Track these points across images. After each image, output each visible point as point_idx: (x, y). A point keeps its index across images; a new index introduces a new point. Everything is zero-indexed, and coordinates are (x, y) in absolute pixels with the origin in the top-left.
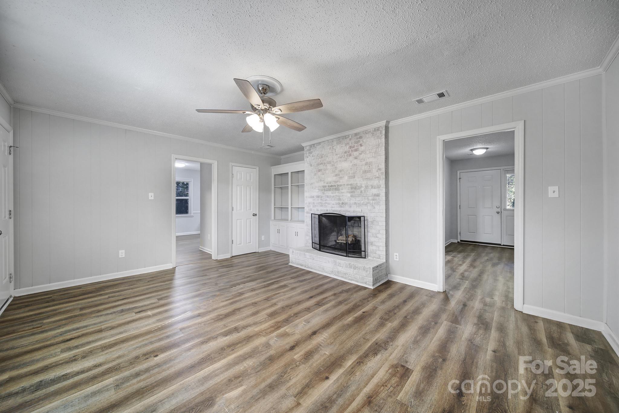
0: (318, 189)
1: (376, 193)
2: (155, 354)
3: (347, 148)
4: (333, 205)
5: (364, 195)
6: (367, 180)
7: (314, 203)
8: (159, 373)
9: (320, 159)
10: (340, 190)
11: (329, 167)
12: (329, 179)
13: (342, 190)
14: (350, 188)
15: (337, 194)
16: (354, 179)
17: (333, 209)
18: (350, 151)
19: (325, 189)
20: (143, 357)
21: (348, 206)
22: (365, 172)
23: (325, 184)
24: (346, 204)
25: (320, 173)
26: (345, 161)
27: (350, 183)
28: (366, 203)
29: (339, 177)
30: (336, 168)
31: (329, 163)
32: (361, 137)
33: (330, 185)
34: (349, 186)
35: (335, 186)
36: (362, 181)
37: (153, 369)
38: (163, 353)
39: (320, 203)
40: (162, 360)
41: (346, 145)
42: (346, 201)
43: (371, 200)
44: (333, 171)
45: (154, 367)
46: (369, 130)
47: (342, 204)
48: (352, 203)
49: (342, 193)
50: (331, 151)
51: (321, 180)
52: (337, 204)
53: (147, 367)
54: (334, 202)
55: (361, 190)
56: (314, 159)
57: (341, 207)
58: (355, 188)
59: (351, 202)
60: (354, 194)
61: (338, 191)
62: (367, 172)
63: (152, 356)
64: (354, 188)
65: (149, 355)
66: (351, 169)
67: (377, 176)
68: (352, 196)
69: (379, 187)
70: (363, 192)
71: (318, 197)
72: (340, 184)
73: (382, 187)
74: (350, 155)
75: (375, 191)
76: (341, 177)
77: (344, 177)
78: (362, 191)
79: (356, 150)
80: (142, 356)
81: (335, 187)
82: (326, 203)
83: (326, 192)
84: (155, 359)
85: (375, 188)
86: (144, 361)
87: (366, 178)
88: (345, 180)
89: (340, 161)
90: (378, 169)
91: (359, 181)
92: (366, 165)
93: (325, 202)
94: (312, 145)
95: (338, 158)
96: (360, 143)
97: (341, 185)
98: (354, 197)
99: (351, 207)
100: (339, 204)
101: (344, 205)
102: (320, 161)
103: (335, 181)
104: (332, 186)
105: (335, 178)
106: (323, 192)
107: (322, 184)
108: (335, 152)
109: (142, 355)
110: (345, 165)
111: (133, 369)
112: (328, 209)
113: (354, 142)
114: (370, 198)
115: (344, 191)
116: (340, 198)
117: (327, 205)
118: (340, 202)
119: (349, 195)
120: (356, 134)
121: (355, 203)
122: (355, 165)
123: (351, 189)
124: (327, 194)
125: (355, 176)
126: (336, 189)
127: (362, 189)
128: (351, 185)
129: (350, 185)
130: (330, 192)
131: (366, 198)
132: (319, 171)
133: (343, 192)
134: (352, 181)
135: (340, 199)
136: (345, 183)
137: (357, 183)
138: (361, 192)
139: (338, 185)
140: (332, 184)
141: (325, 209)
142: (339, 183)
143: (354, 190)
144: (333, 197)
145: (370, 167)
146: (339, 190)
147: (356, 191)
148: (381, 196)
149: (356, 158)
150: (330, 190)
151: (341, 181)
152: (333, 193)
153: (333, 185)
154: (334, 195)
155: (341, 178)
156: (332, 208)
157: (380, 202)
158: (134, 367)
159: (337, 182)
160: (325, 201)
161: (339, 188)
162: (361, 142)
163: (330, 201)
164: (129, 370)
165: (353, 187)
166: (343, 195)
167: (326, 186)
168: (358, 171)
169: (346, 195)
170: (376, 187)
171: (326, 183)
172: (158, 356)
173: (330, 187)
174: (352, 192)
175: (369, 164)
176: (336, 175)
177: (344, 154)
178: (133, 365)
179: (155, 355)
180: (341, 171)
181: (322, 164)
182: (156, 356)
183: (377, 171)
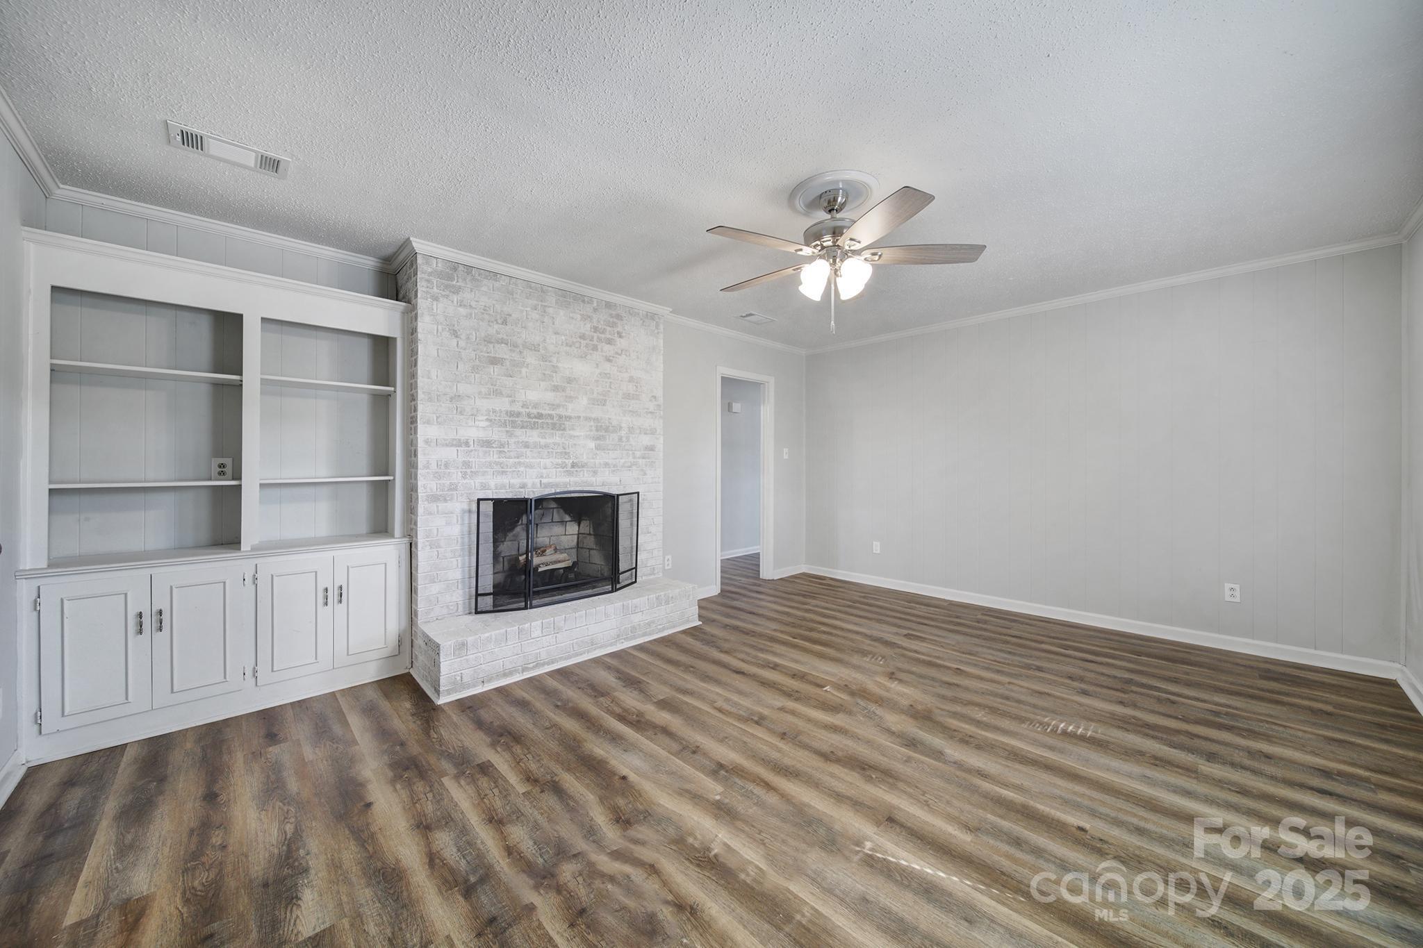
0: (487, 420)
1: (649, 444)
2: (1079, 833)
3: (586, 328)
4: (544, 470)
5: (626, 448)
6: (632, 415)
7: (467, 464)
8: (1104, 803)
9: (496, 326)
10: (567, 429)
11: (531, 359)
12: (533, 396)
13: (573, 429)
14: (593, 428)
15: (557, 439)
16: (604, 407)
17: (544, 481)
18: (595, 338)
19: (512, 421)
20: (1107, 851)
21: (587, 471)
22: (627, 396)
23: (517, 408)
24: (583, 467)
25: (494, 371)
26: (582, 357)
27: (593, 416)
28: (629, 464)
29: (564, 394)
30: (555, 369)
31: (535, 348)
32: (619, 317)
33: (535, 411)
34: (592, 423)
35: (551, 416)
36: (621, 415)
37: (1107, 815)
38: (1064, 824)
39: (497, 463)
40: (1079, 814)
41: (586, 318)
42: (584, 459)
43: (639, 458)
44: (544, 374)
45: (1102, 817)
46: (636, 311)
47: (573, 466)
48: (600, 464)
49: (571, 437)
50: (537, 316)
51: (498, 393)
52: (557, 466)
53: (1115, 827)
54: (548, 462)
55: (619, 434)
56: (469, 316)
57: (569, 473)
58: (607, 430)
59: (597, 461)
60: (602, 442)
61: (561, 432)
62: (633, 399)
63: (1088, 837)
64: (602, 430)
65: (1094, 844)
66: (597, 381)
67: (650, 411)
68: (598, 448)
69: (653, 432)
70: (624, 439)
71: (487, 443)
72: (568, 414)
73: (658, 432)
74: (595, 348)
75: (646, 440)
76: (570, 397)
77: (577, 398)
78: (622, 437)
79: (609, 342)
80: (1107, 854)
81: (550, 421)
82: (519, 463)
83: (518, 432)
84: (1087, 826)
85: (645, 434)
86: (1111, 841)
87: (631, 411)
88: (579, 406)
89: (567, 353)
90: (653, 396)
91: (616, 414)
92: (630, 382)
93: (517, 460)
94: (461, 268)
95: (560, 343)
96: (618, 329)
97: (570, 418)
98: (604, 449)
99: (595, 473)
100: (564, 466)
101: (579, 470)
102: (498, 333)
103: (553, 405)
104: (540, 416)
105: (550, 396)
106: (507, 432)
107: (502, 404)
108: (553, 324)
109: (1107, 856)
110: (581, 368)
111: (1143, 848)
112: (529, 482)
113: (604, 321)
114: (638, 454)
115: (578, 434)
116: (567, 451)
117: (522, 469)
118: (567, 461)
119: (592, 445)
120: (609, 305)
121: (606, 465)
122: (606, 375)
123: (597, 430)
124: (523, 438)
125: (605, 400)
126: (554, 426)
127: (623, 433)
128: (596, 420)
129: (594, 419)
130: (535, 433)
131: (631, 452)
132: (494, 361)
133: (575, 435)
134: (597, 412)
135: (566, 454)
136: (580, 415)
137: (610, 419)
138: (620, 439)
139: (560, 417)
140: (541, 411)
141: (516, 481)
142: (561, 411)
143: (603, 433)
144: (546, 446)
145: (637, 387)
146: (564, 429)
147: (609, 436)
148: (656, 450)
149: (609, 360)
150: (533, 427)
151: (570, 406)
152: (544, 437)
153: (543, 412)
154: (549, 441)
155: (570, 399)
156: (542, 477)
157: (655, 462)
158: (1139, 848)
159: (558, 406)
160: (518, 458)
161: (564, 424)
162: (620, 329)
163: (533, 457)
164: (1152, 851)
165: (601, 426)
166: (575, 445)
167: (519, 414)
168: (612, 391)
169: (583, 444)
170: (648, 432)
171: (521, 404)
172: (1079, 827)
173: (535, 417)
174: (598, 438)
175: (637, 383)
176: (556, 389)
177: (579, 339)
178: (1137, 852)
179: (1082, 833)
180: (570, 381)
181: (507, 344)
182: (1081, 829)
183: (651, 400)
